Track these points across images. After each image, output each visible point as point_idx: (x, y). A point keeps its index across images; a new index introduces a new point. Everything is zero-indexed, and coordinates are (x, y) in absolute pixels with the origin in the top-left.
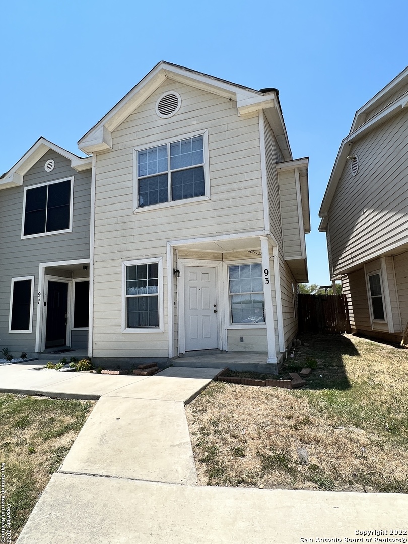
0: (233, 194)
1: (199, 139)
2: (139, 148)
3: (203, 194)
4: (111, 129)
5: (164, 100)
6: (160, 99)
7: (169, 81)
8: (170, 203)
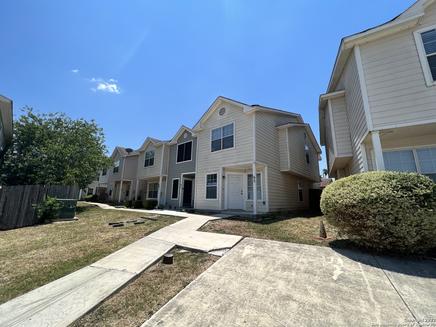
0: (243, 146)
1: (232, 125)
2: (212, 129)
3: (233, 146)
4: (204, 122)
5: (221, 110)
6: (220, 110)
7: (223, 102)
8: (222, 150)
